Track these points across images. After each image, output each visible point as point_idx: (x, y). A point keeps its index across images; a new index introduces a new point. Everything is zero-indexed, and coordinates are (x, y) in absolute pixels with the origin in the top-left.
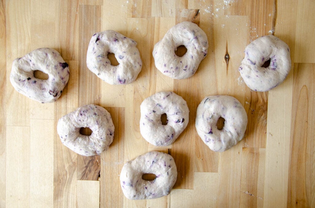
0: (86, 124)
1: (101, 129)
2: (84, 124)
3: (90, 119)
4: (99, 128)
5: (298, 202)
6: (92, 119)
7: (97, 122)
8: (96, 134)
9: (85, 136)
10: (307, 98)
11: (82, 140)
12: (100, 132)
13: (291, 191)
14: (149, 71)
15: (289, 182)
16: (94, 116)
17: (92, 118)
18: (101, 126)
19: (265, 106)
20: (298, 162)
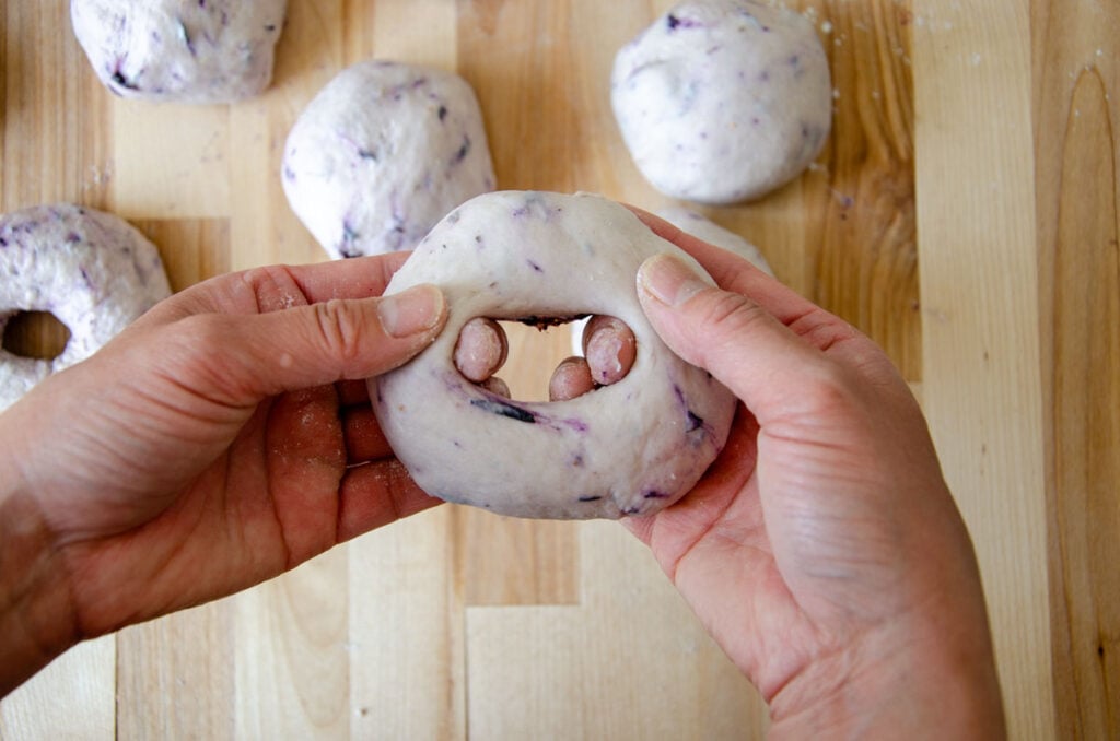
0: (32, 288)
1: (106, 310)
2: (18, 286)
3: (48, 262)
4: (97, 303)
5: (1106, 647)
6: (58, 263)
7: (84, 275)
8: (85, 341)
9: (30, 361)
10: (1104, 125)
11: (15, 372)
12: (100, 324)
13: (1065, 589)
14: (337, 37)
15: (1050, 549)
16: (68, 247)
17: (57, 255)
18: (108, 294)
19: (903, 181)
20: (1087, 443)
